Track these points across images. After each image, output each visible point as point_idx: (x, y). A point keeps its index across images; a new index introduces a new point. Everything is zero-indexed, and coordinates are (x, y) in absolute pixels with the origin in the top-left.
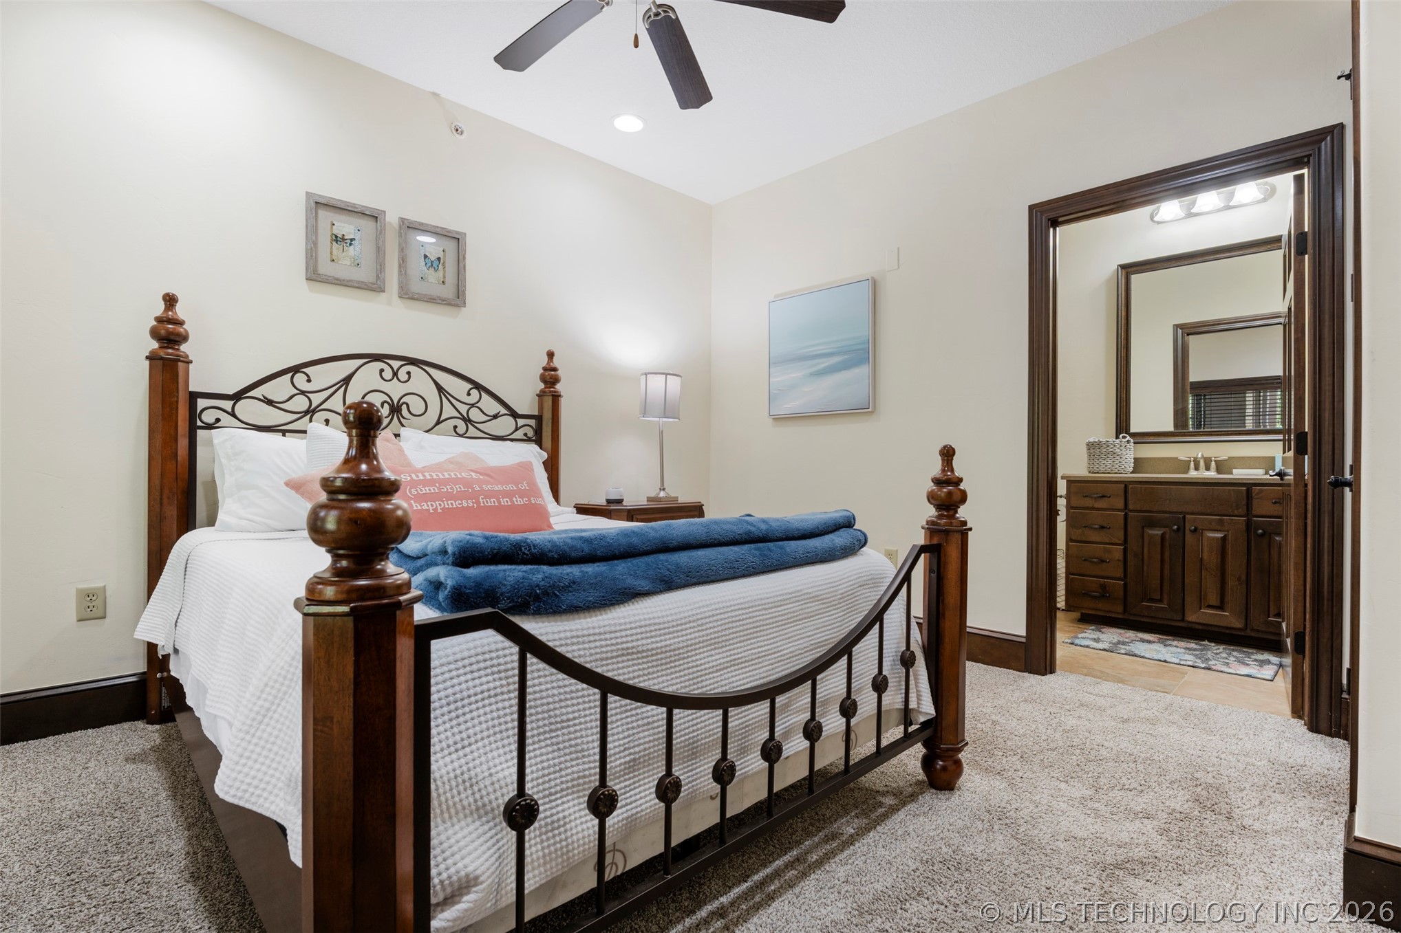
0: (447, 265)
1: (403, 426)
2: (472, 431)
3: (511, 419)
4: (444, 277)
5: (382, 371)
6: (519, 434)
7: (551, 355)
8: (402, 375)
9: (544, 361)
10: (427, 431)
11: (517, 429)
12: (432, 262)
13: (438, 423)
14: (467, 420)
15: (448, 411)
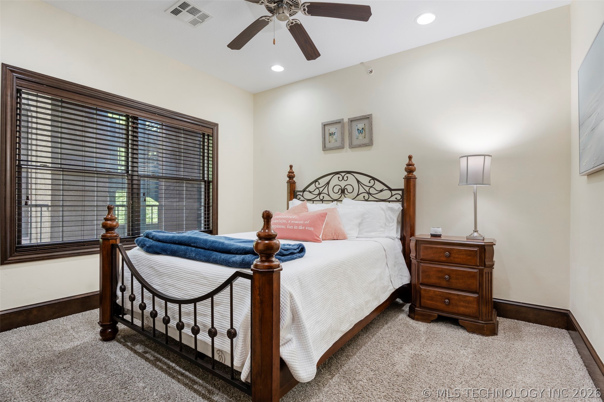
0: (366, 130)
1: (345, 197)
2: (371, 198)
3: (389, 192)
4: (365, 135)
5: (339, 177)
6: (393, 198)
7: (410, 158)
8: (345, 178)
9: (407, 161)
10: (353, 199)
11: (392, 196)
12: (360, 131)
13: (358, 195)
14: (369, 193)
15: (362, 190)
